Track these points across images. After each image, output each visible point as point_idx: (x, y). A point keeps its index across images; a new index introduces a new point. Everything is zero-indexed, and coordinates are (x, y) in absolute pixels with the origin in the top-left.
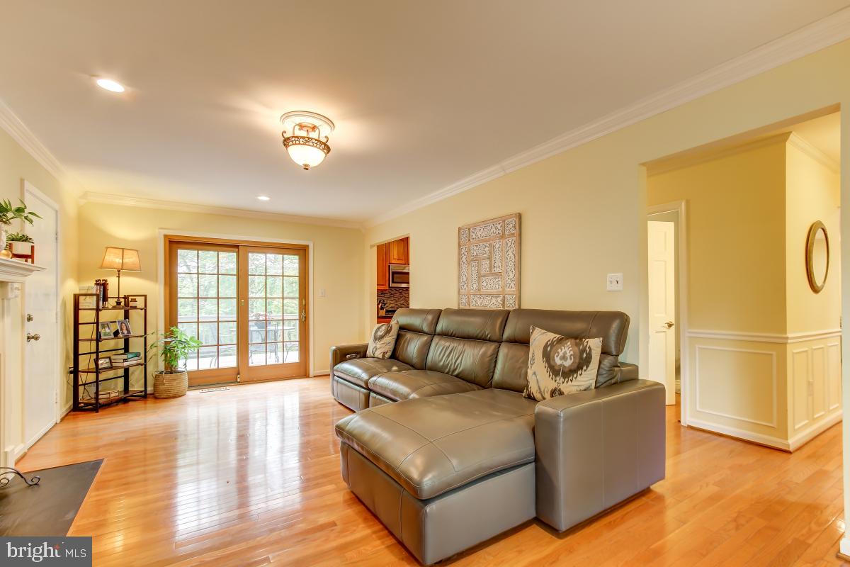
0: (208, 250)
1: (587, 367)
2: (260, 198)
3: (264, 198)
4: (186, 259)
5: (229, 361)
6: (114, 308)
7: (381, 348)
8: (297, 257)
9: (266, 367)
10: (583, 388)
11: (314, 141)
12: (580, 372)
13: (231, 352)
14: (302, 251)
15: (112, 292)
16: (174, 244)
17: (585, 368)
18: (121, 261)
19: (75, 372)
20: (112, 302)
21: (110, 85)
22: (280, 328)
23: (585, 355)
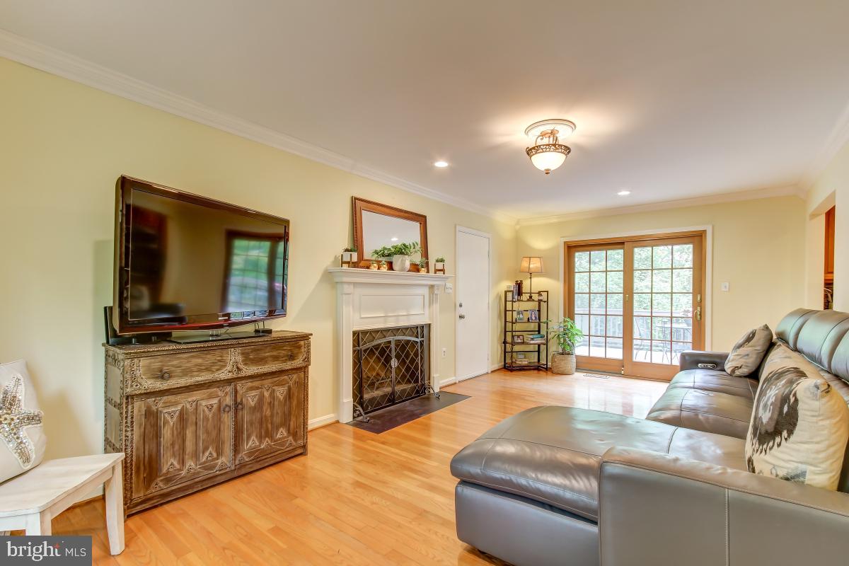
0: (600, 250)
1: (790, 433)
2: (620, 194)
3: (624, 193)
4: (581, 259)
5: (616, 353)
6: (528, 300)
7: (733, 360)
8: (691, 246)
9: (651, 365)
10: (782, 473)
11: (542, 147)
12: (778, 440)
13: (618, 345)
14: (697, 239)
15: (526, 288)
16: (571, 248)
17: (785, 434)
18: (528, 265)
19: (505, 342)
20: (525, 297)
21: (441, 164)
22: (668, 325)
23: (786, 409)
